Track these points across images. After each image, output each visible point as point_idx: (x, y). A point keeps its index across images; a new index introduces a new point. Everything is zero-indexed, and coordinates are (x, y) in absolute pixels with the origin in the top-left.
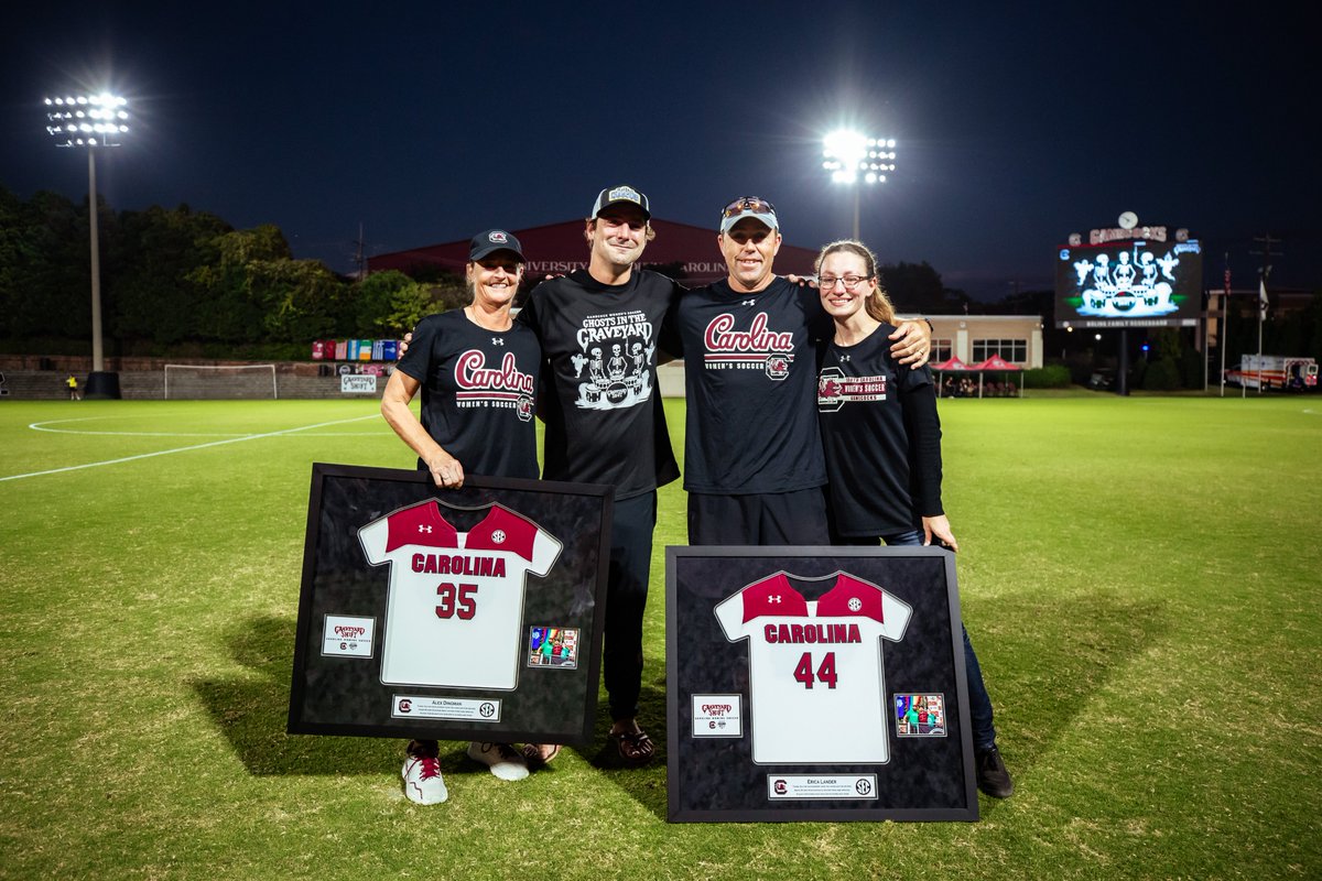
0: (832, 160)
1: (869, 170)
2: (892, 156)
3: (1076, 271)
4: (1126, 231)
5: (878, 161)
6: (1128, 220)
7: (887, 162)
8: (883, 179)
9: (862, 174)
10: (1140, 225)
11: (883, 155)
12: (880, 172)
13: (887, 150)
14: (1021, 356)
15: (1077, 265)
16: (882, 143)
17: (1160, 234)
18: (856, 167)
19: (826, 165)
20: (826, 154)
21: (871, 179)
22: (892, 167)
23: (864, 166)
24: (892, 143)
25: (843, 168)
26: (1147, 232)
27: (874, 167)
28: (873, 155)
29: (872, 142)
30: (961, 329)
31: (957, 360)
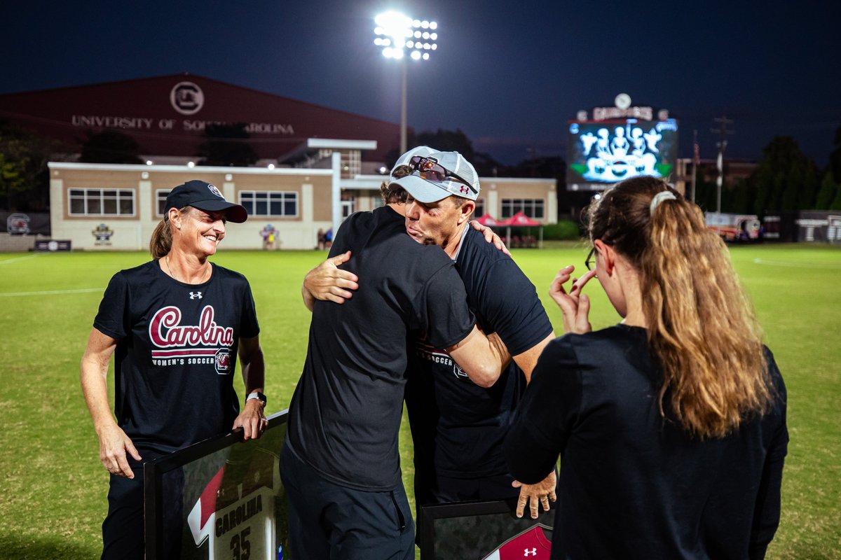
0: (382, 37)
1: (414, 48)
2: (434, 37)
3: (582, 143)
4: (622, 111)
5: (423, 41)
6: (623, 101)
7: (430, 42)
8: (426, 56)
9: (408, 51)
10: (632, 106)
11: (426, 36)
12: (423, 51)
13: (430, 31)
14: (539, 213)
15: (584, 138)
16: (425, 24)
17: (647, 113)
18: (403, 45)
19: (377, 42)
20: (377, 31)
21: (416, 56)
22: (434, 47)
23: (410, 44)
24: (434, 25)
25: (392, 45)
26: (637, 112)
27: (419, 45)
28: (418, 35)
29: (417, 24)
30: (492, 190)
31: (488, 217)
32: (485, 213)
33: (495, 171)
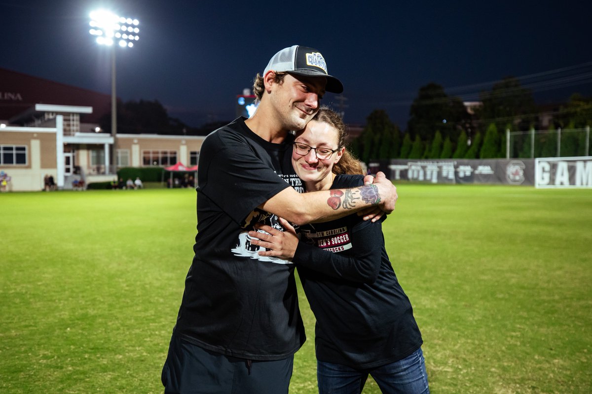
0: (96, 28)
1: (121, 38)
2: (137, 30)
5: (128, 33)
7: (134, 34)
8: (131, 45)
9: (117, 40)
11: (130, 29)
12: (128, 41)
13: (133, 26)
15: (248, 108)
16: (129, 21)
18: (112, 35)
19: (92, 32)
20: (91, 24)
21: (123, 44)
22: (137, 38)
23: (118, 35)
24: (136, 22)
25: (104, 35)
27: (125, 36)
28: (124, 28)
29: (123, 20)
30: (183, 145)
31: (181, 164)
32: (178, 162)
33: (185, 131)
